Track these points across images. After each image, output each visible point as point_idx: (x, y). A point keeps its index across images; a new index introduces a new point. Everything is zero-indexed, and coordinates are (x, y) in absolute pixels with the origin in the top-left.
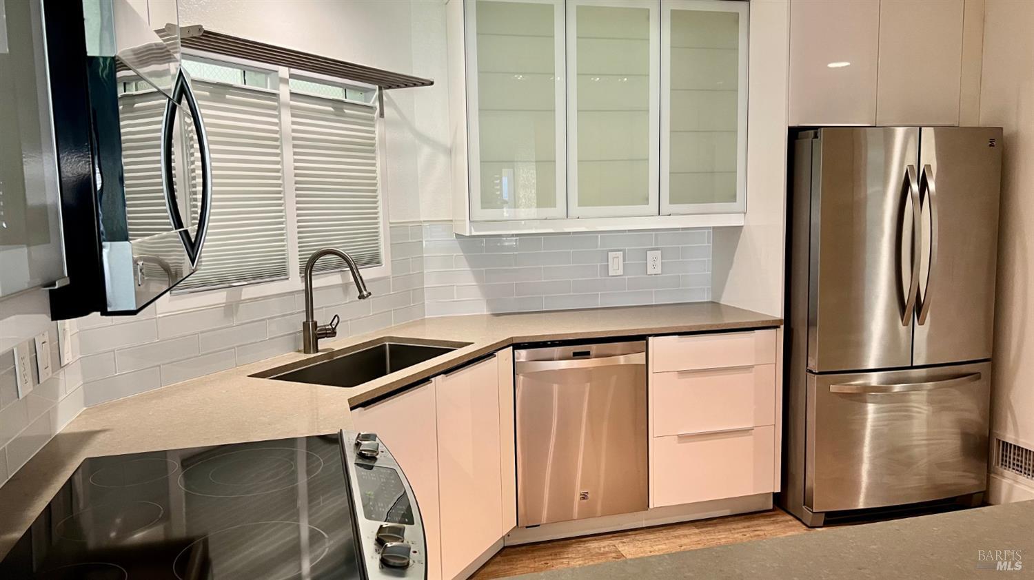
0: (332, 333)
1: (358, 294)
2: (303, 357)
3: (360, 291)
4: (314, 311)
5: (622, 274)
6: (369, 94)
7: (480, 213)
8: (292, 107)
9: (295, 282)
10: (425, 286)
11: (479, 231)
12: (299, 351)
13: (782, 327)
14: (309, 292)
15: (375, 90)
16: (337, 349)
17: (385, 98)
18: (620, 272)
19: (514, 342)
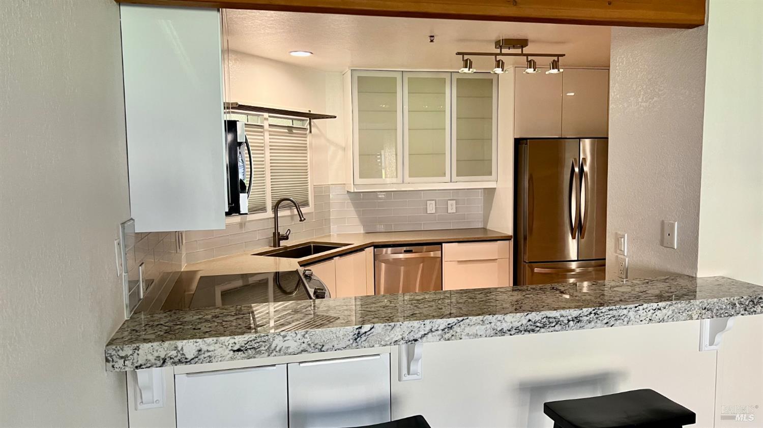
0: (286, 238)
1: (299, 219)
2: (273, 249)
3: (301, 218)
4: (279, 228)
5: (434, 212)
6: (304, 122)
7: (359, 181)
8: (270, 131)
9: (270, 214)
10: (331, 218)
11: (358, 189)
12: (271, 246)
13: (512, 239)
14: (276, 218)
15: (307, 120)
16: (288, 246)
17: (312, 124)
18: (434, 211)
19: (375, 244)
